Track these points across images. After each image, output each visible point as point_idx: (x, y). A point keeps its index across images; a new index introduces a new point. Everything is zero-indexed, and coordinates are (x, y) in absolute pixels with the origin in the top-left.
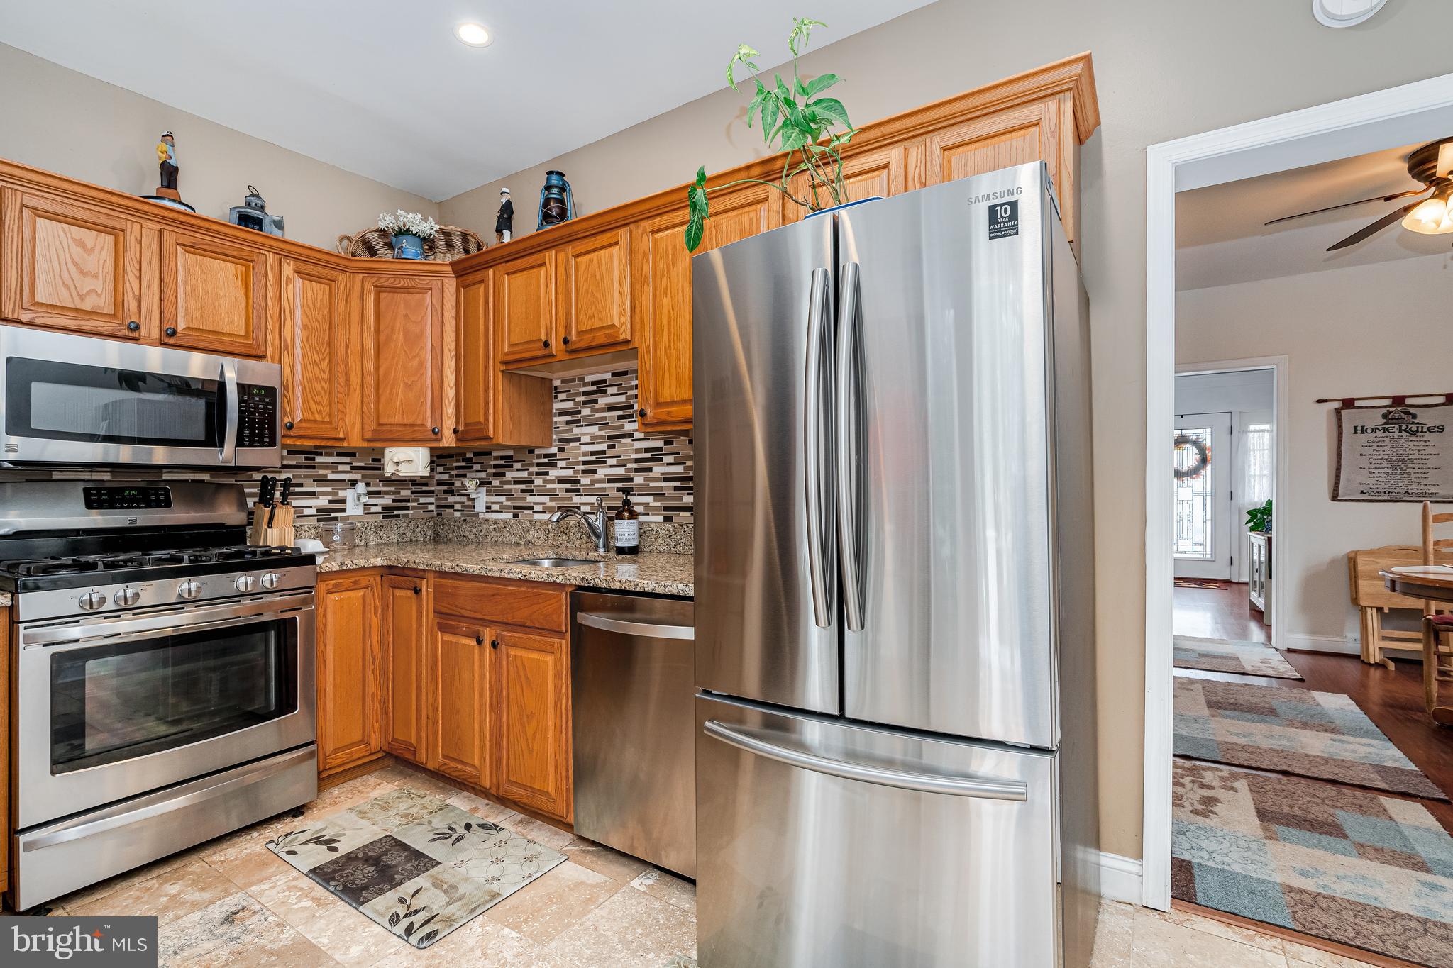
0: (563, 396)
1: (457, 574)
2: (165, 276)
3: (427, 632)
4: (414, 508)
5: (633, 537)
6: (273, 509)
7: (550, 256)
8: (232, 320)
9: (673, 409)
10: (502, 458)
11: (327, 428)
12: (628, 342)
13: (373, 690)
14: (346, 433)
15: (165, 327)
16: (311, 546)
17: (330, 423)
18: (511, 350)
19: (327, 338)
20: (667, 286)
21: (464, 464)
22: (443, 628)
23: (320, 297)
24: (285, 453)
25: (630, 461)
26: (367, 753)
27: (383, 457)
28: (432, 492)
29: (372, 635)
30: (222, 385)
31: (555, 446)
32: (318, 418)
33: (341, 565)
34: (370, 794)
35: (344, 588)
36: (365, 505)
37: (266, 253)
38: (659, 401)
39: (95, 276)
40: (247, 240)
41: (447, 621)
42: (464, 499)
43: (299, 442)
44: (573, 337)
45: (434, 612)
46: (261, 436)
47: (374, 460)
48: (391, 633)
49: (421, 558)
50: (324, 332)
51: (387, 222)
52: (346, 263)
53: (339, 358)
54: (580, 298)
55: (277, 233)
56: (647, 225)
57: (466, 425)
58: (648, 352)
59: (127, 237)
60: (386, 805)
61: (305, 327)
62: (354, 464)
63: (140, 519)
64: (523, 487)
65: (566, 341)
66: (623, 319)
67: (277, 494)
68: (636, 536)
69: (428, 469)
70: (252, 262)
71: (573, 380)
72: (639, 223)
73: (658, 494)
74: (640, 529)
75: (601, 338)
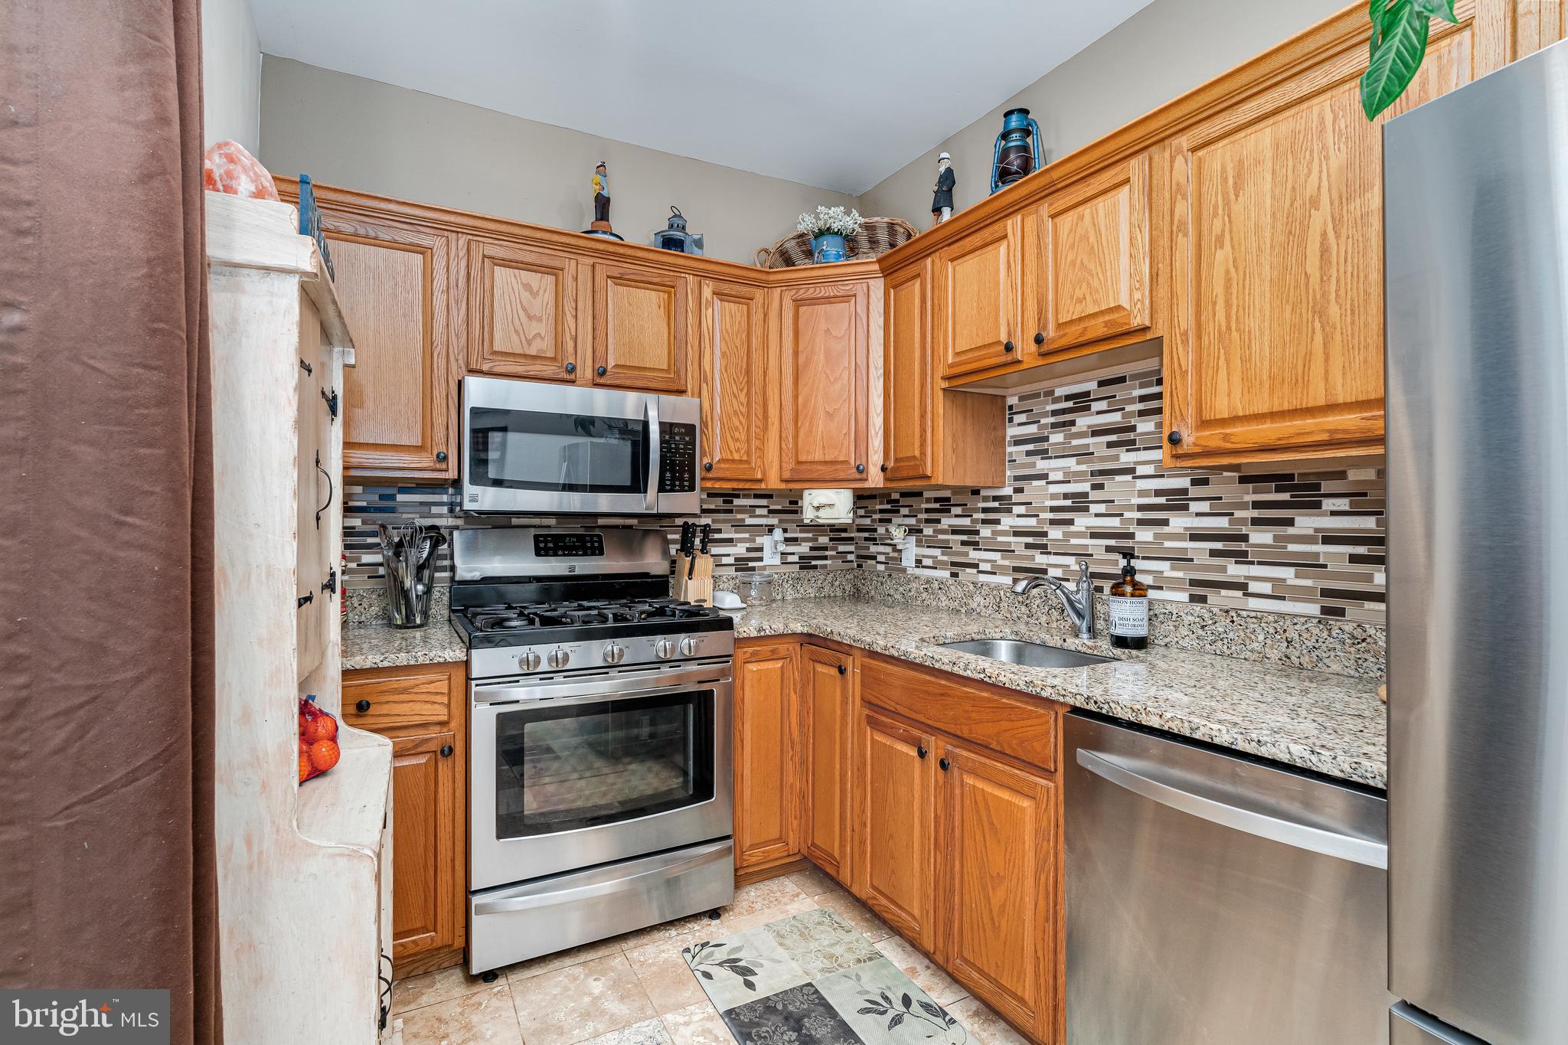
0: (1022, 418)
1: (892, 657)
2: (597, 312)
3: (853, 723)
4: (832, 558)
5: (1140, 623)
6: (693, 558)
7: (1013, 225)
8: (656, 356)
9: (1237, 430)
10: (937, 500)
11: (744, 468)
12: (1145, 329)
13: (791, 780)
14: (764, 473)
15: (597, 366)
16: (729, 601)
17: (748, 462)
18: (957, 360)
19: (745, 366)
20: (1223, 231)
21: (889, 507)
22: (872, 722)
23: (738, 319)
24: (705, 496)
25: (1129, 507)
26: (785, 854)
27: (802, 499)
28: (852, 539)
29: (791, 716)
30: (646, 424)
31: (1010, 485)
32: (736, 457)
33: (759, 631)
34: (788, 907)
35: (761, 657)
36: (782, 554)
37: (687, 276)
38: (1206, 416)
39: (540, 320)
40: (669, 265)
41: (877, 714)
42: (888, 549)
43: (717, 485)
44: (1050, 332)
45: (862, 699)
46: (681, 479)
47: (791, 503)
48: (811, 715)
49: (842, 625)
50: (742, 359)
51: (807, 223)
52: (763, 277)
53: (756, 388)
54: (1061, 276)
55: (697, 253)
56: (1184, 141)
57: (896, 460)
58: (1185, 342)
59: (566, 275)
60: (806, 932)
61: (724, 355)
62: (771, 507)
63: (580, 567)
64: (965, 538)
65: (1039, 340)
66: (1137, 295)
67: (697, 541)
68: (1146, 623)
69: (851, 515)
70: (673, 287)
71: (1038, 395)
72: (1167, 142)
73: (1180, 559)
74: (1150, 610)
75: (1097, 329)
